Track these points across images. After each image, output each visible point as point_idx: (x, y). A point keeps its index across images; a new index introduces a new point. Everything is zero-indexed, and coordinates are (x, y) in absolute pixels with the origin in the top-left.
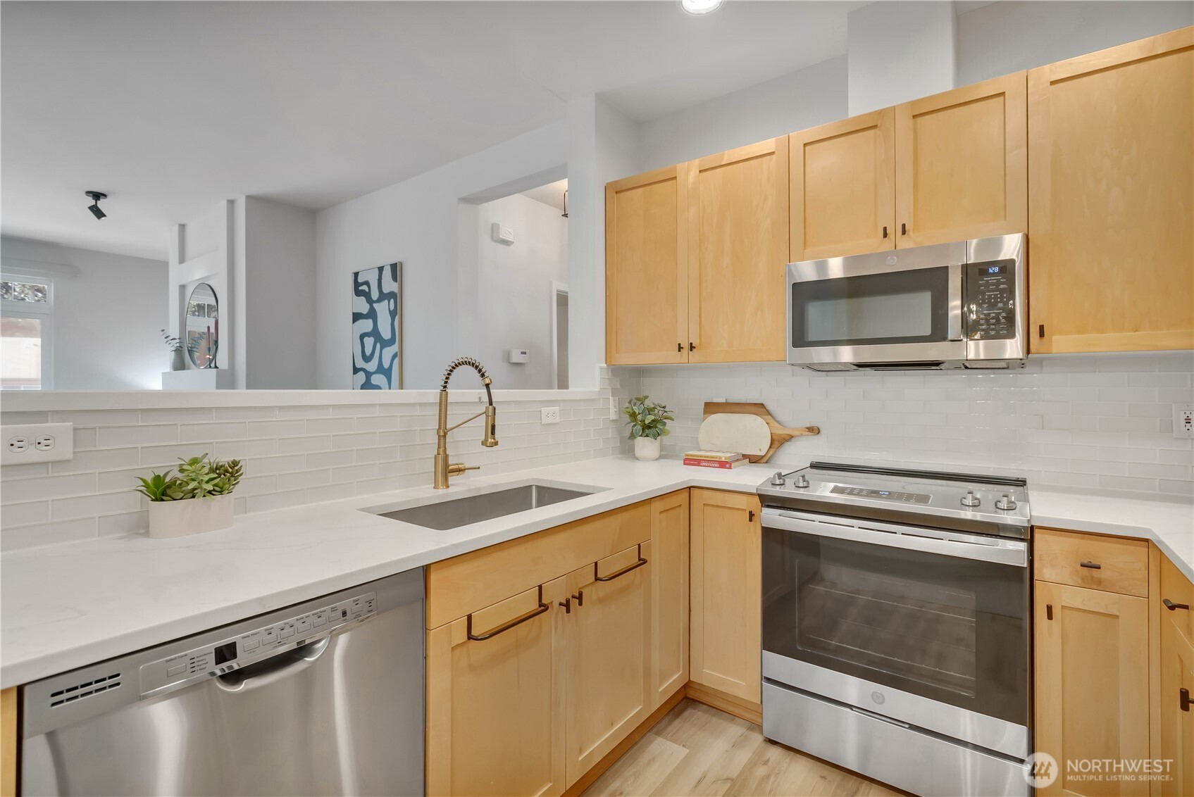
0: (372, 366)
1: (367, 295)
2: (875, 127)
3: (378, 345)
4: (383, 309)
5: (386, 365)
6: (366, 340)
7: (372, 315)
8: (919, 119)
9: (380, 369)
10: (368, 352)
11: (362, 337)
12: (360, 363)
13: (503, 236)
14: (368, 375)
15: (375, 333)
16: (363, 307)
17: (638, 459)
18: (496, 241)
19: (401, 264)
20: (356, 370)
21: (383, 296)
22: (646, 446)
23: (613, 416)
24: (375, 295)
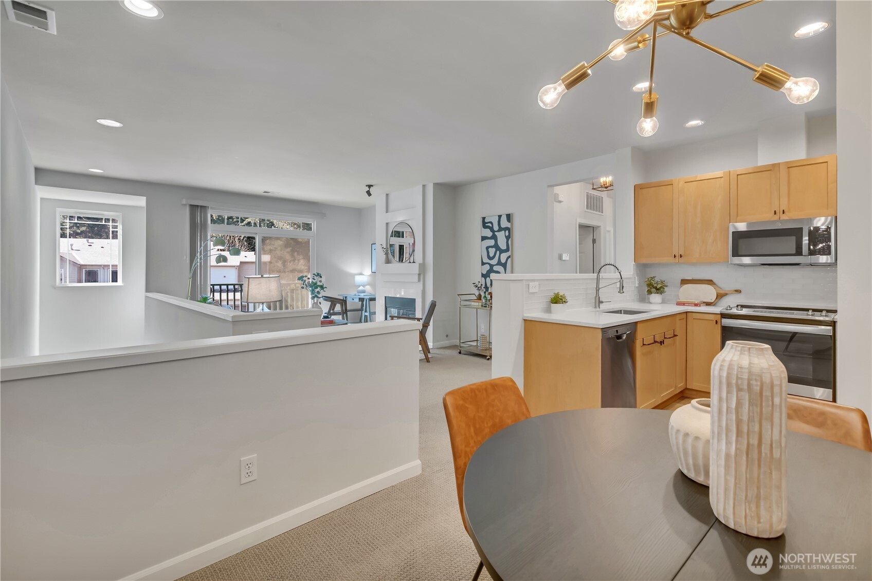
0: (494, 262)
1: (492, 229)
2: (771, 170)
3: (498, 252)
4: (501, 236)
5: (503, 261)
6: (490, 249)
7: (494, 237)
8: (790, 169)
9: (499, 263)
10: (491, 255)
11: (487, 248)
12: (486, 260)
13: (560, 199)
14: (492, 266)
15: (496, 246)
16: (489, 234)
17: (651, 303)
18: (557, 202)
19: (512, 214)
20: (483, 264)
21: (500, 229)
22: (655, 298)
23: (637, 285)
24: (496, 228)
